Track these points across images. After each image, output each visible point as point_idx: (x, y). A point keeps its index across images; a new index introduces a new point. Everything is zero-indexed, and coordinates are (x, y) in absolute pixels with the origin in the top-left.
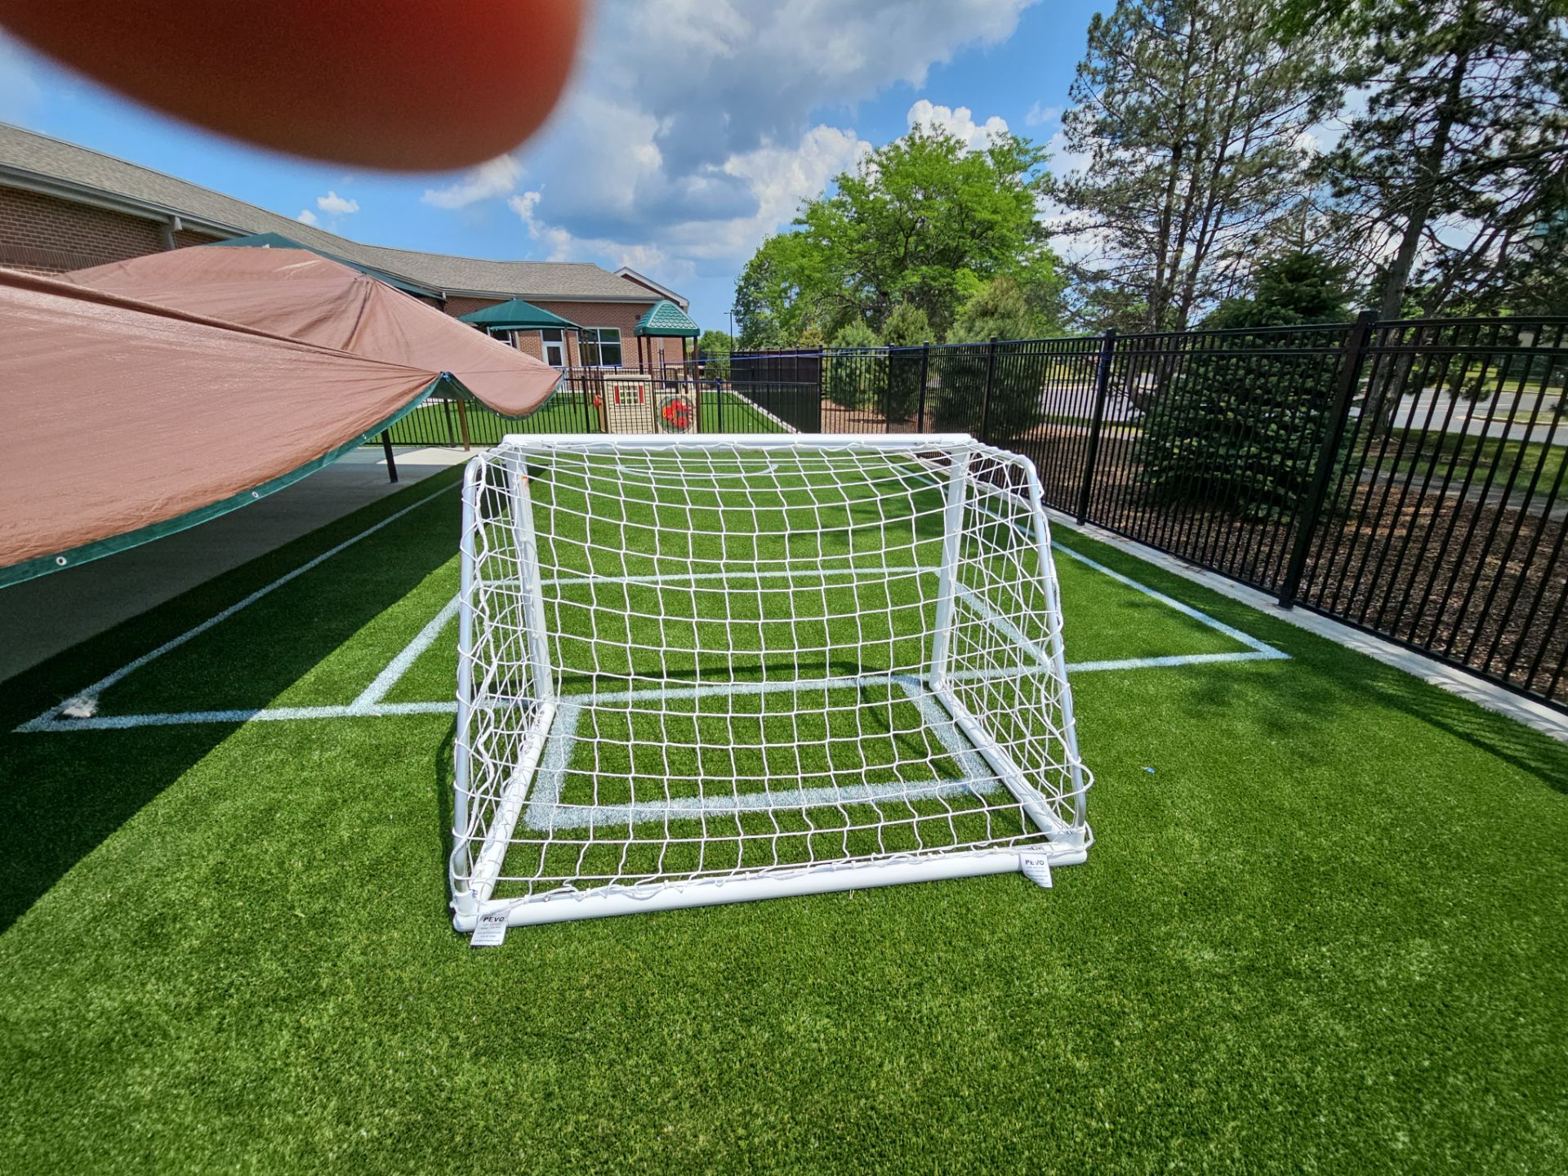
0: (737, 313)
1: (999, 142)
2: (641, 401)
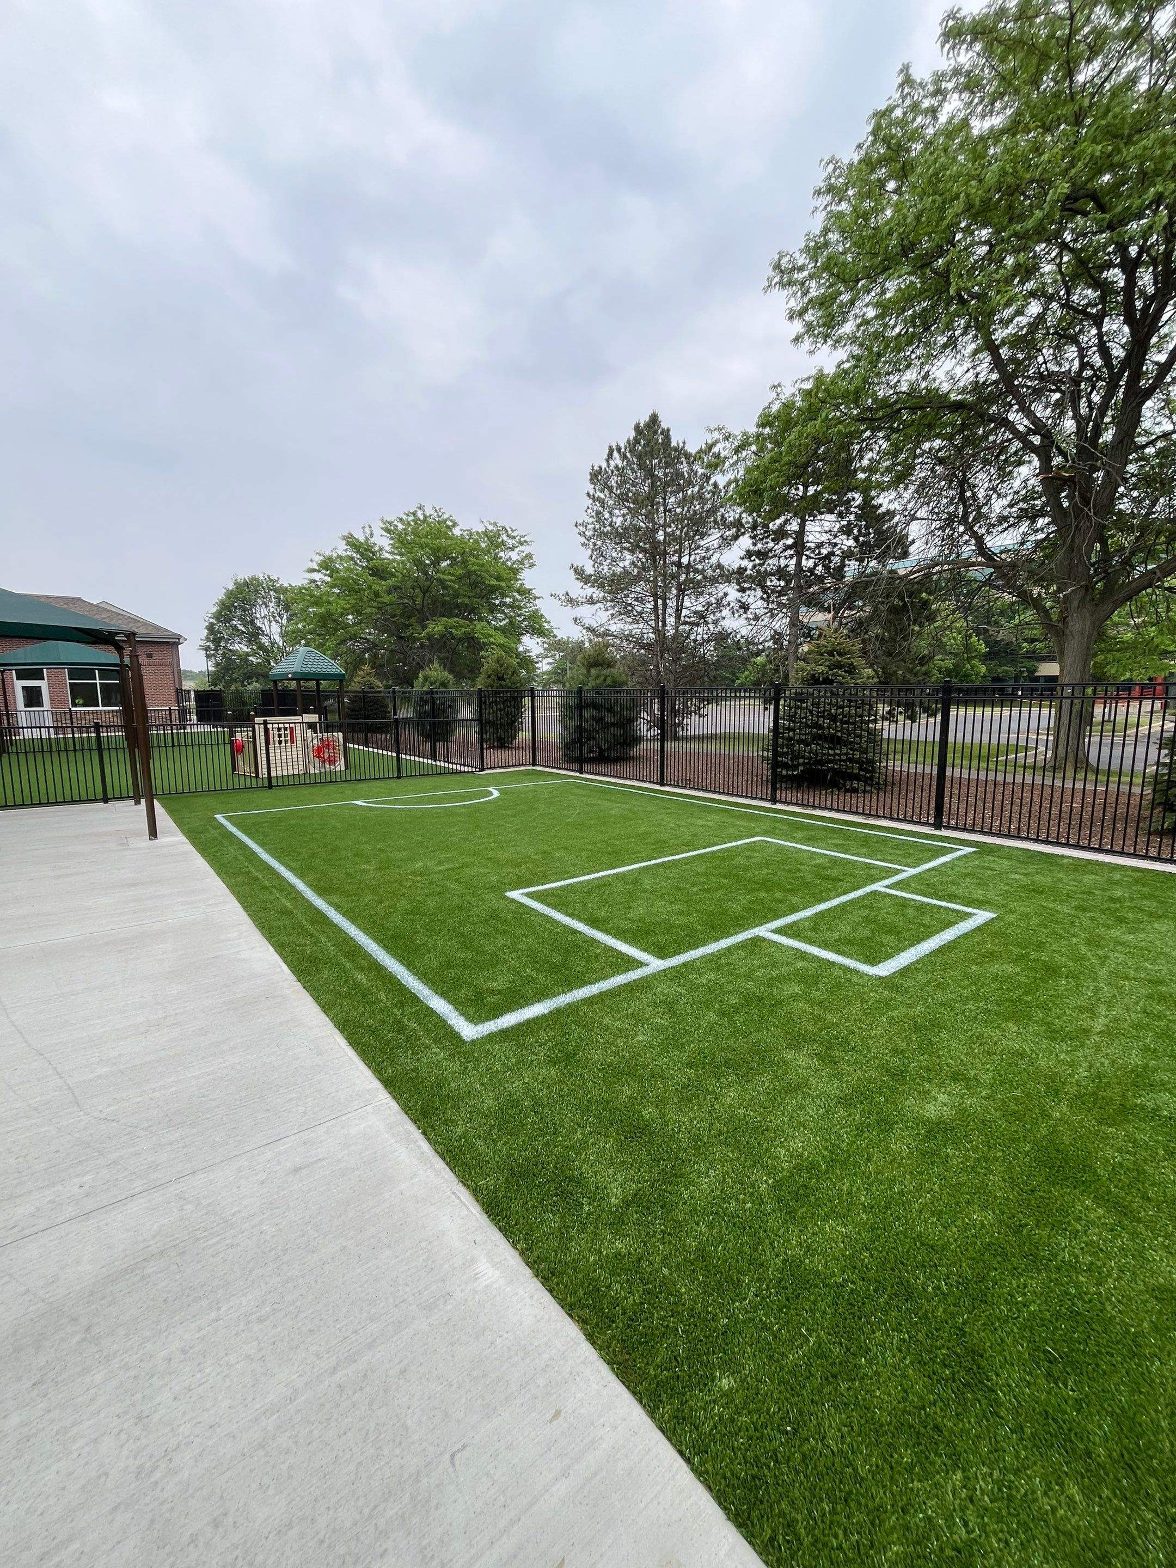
0: (207, 649)
1: (490, 528)
2: (292, 742)
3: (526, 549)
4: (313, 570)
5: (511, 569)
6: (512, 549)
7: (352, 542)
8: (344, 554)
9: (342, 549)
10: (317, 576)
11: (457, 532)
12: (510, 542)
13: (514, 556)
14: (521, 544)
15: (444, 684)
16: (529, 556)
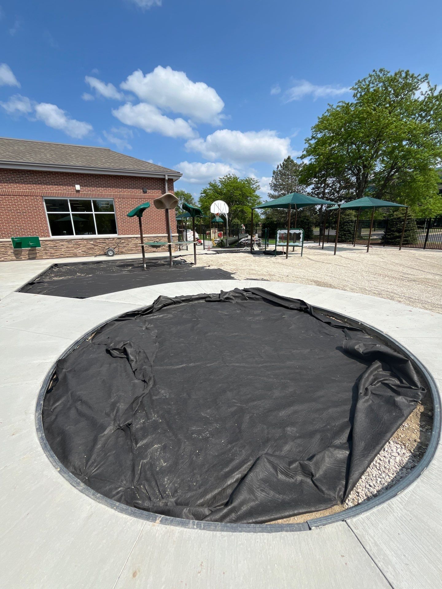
1: (248, 179)
3: (257, 184)
4: (202, 193)
5: (253, 190)
6: (254, 184)
7: (211, 185)
8: (209, 188)
9: (208, 187)
10: (203, 195)
11: (239, 180)
12: (253, 183)
13: (254, 186)
14: (256, 182)
15: (237, 223)
16: (259, 186)
